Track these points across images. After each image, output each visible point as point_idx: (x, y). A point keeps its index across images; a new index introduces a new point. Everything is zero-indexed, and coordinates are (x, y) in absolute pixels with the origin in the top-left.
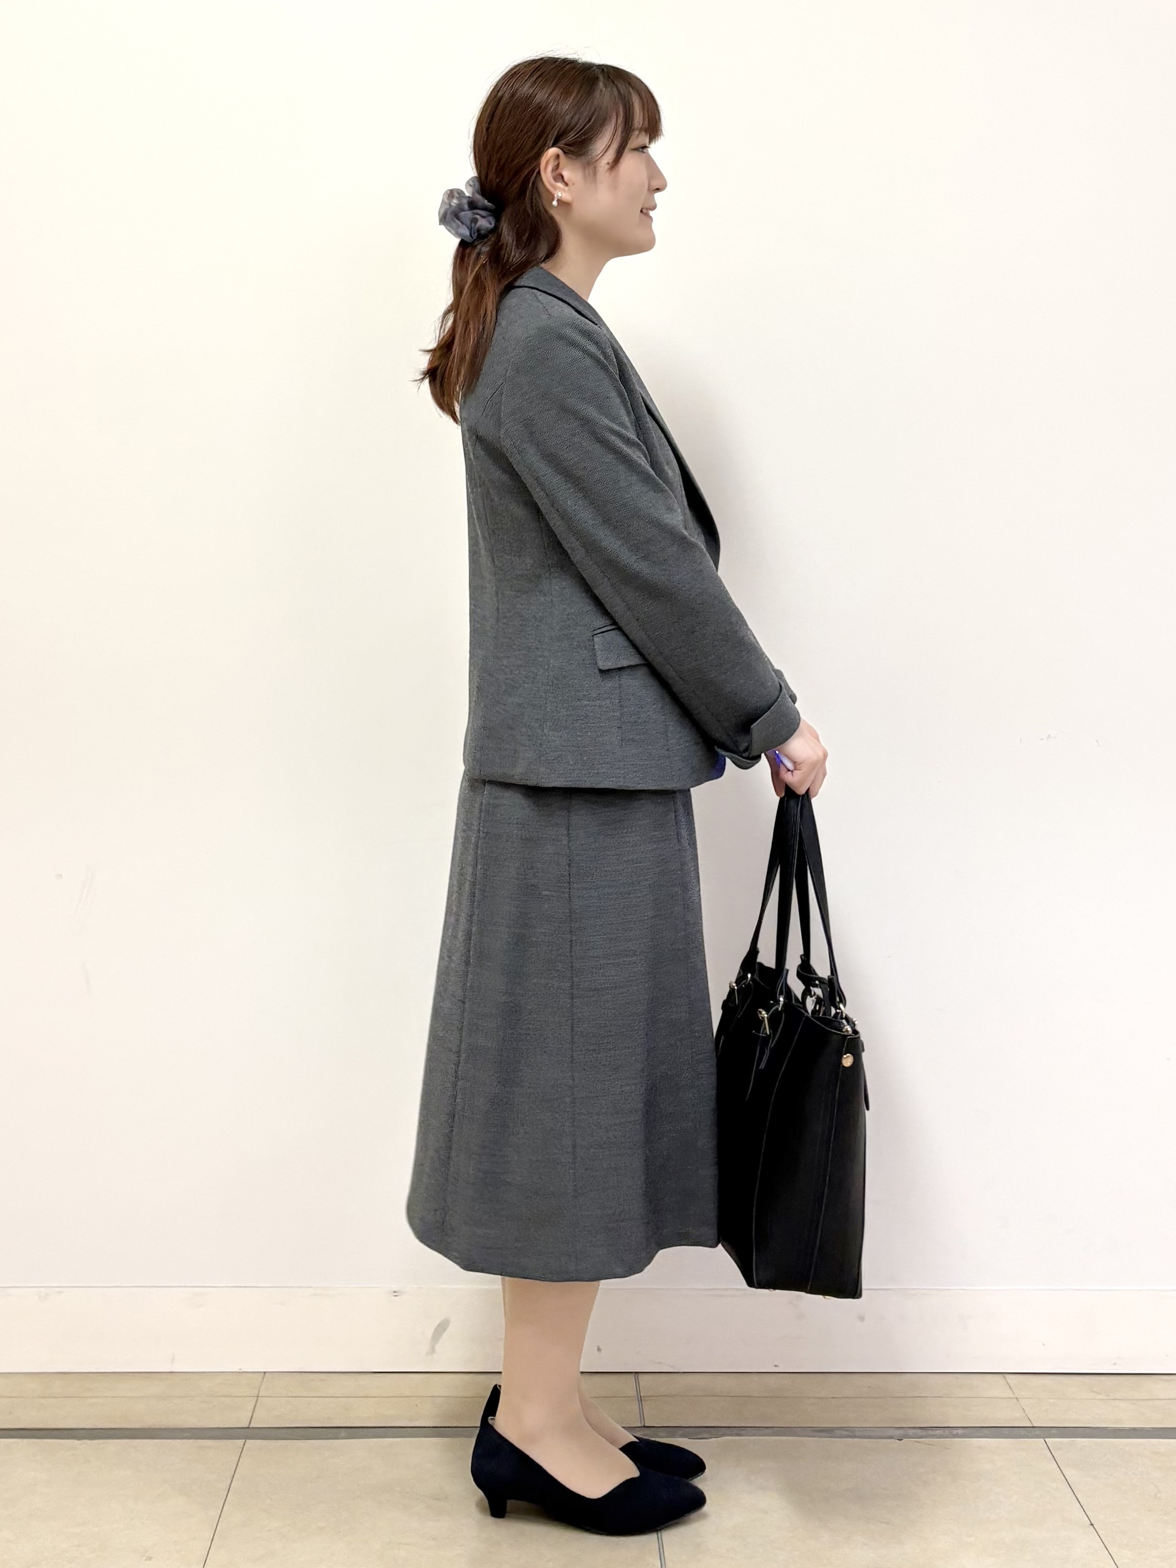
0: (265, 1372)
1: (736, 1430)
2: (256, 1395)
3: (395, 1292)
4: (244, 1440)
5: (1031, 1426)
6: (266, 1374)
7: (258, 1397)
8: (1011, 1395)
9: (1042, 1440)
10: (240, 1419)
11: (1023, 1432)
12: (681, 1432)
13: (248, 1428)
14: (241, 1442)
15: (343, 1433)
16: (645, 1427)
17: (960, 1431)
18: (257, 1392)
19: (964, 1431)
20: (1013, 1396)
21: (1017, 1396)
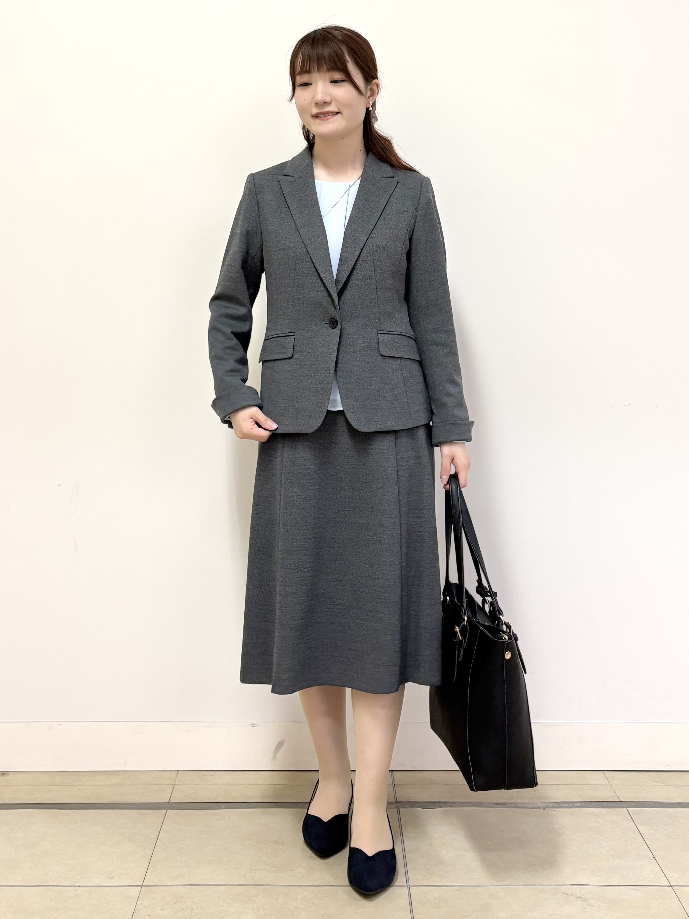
0: (178, 771)
1: (449, 804)
2: (173, 784)
3: (253, 724)
4: (166, 810)
5: (619, 801)
6: (179, 772)
7: (174, 785)
8: (607, 783)
9: (626, 809)
10: (164, 798)
11: (614, 804)
12: (417, 804)
13: (169, 803)
14: (164, 811)
15: (223, 806)
16: (397, 802)
17: (578, 804)
18: (174, 782)
19: (580, 804)
20: (608, 784)
21: (611, 784)
